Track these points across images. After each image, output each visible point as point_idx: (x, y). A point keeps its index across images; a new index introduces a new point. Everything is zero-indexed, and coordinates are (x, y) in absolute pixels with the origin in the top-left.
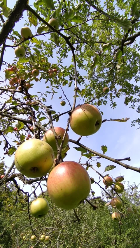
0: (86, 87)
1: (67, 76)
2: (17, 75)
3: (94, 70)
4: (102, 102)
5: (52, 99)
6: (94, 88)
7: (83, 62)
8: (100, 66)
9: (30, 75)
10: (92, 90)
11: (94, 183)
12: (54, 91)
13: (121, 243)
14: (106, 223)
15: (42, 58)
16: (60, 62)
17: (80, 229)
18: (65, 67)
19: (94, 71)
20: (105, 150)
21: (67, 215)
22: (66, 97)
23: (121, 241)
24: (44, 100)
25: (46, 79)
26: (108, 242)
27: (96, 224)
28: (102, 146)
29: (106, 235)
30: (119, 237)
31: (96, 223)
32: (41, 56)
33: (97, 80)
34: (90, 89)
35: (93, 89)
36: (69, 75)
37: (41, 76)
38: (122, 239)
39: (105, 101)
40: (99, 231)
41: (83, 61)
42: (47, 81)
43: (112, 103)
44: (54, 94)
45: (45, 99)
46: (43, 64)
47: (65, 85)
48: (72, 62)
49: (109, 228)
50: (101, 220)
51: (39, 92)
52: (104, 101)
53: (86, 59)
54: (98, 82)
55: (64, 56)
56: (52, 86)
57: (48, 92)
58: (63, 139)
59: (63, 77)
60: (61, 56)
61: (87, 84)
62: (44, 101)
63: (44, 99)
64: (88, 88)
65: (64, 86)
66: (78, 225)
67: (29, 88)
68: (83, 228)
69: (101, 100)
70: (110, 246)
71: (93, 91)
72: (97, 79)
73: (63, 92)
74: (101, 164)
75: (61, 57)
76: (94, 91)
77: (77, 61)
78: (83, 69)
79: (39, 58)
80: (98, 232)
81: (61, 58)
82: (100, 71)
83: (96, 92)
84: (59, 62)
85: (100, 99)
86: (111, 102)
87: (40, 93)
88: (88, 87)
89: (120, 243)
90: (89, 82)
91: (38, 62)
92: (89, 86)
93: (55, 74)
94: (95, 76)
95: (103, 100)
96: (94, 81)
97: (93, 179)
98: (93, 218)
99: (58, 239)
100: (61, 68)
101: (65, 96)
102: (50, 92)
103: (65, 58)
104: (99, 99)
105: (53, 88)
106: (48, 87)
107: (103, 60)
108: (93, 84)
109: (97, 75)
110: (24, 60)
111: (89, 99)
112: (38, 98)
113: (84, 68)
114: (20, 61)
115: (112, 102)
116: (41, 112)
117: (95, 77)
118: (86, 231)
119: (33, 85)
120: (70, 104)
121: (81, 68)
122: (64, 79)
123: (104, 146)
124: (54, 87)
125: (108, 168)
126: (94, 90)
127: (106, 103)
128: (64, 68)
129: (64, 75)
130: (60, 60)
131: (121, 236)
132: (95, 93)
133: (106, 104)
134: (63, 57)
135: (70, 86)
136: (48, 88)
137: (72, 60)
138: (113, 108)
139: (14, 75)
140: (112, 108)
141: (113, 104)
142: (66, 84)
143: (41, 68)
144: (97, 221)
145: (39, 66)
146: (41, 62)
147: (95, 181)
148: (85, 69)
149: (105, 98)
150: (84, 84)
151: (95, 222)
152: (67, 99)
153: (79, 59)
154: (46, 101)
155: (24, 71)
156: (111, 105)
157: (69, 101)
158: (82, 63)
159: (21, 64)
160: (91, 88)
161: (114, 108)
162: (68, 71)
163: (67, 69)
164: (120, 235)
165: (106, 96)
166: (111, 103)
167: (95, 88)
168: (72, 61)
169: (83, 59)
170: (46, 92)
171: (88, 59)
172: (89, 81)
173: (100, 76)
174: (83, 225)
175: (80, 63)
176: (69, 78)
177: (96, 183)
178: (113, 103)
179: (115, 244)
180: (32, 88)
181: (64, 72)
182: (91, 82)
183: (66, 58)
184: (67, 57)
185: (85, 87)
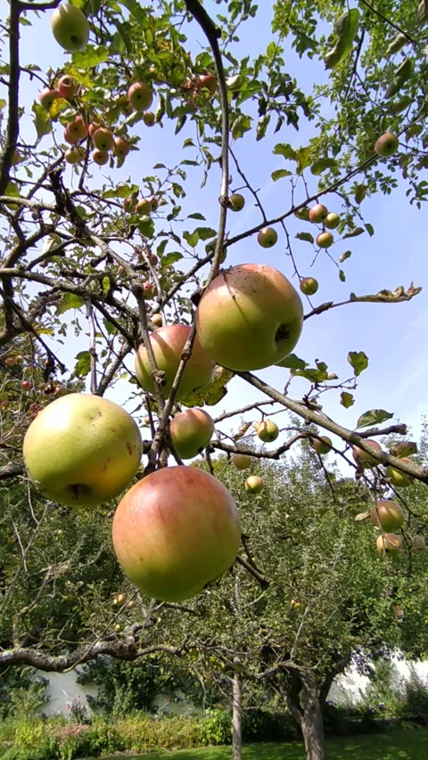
0: (323, 130)
1: (250, 99)
2: (82, 111)
3: (354, 58)
4: (378, 183)
5: (203, 185)
6: (352, 132)
7: (313, 29)
8: (380, 37)
9: (123, 106)
10: (343, 139)
11: (332, 451)
12: (209, 156)
13: (410, 597)
14: (370, 547)
15: (158, 36)
16: (231, 36)
17: (295, 557)
18: (245, 61)
19: (355, 63)
20: (362, 363)
21: (262, 523)
22: (244, 179)
23: (410, 590)
24: (177, 191)
25: (177, 119)
26: (372, 591)
27: (339, 548)
28: (350, 354)
29: (369, 576)
30: (403, 581)
31: (343, 545)
32: (157, 25)
33: (364, 99)
34: (338, 137)
35: (347, 137)
36: (256, 95)
37: (159, 107)
38: (412, 587)
39: (387, 179)
40: (350, 564)
41: (314, 22)
42: (179, 124)
43: (414, 185)
44: (209, 168)
45: (180, 188)
46: (161, 60)
47: (242, 136)
48: (273, 32)
49: (378, 560)
50: (356, 537)
51: (159, 166)
52: (385, 179)
53: (328, 13)
54: (368, 107)
55: (243, 11)
56: (202, 138)
57: (188, 162)
58: (174, 385)
59: (237, 104)
60: (233, 11)
61: (328, 119)
62: (178, 196)
63: (177, 188)
64: (330, 133)
65: (239, 139)
66: (290, 547)
67: (127, 153)
68: (305, 557)
69: (374, 176)
70: (378, 600)
71: (348, 144)
72: (364, 93)
73: (236, 161)
74: (354, 398)
75: (231, 14)
76: (353, 143)
77: (291, 26)
78: (316, 57)
79: (146, 37)
80: (345, 567)
81: (234, 18)
82: (379, 61)
83: (358, 144)
84: (228, 38)
85: (371, 172)
86: (411, 182)
87: (164, 166)
88: (329, 129)
89: (406, 595)
90: (336, 108)
91: (145, 54)
92: (332, 126)
93: (207, 95)
94: (358, 82)
95: (382, 175)
96: (352, 104)
97: (328, 442)
98: (335, 533)
99: (237, 578)
100: (230, 68)
101: (243, 175)
102: (194, 163)
103: (244, 19)
104: (369, 173)
105: (207, 144)
106: (189, 143)
107: (394, 9)
108: (349, 117)
109: (366, 79)
110: (91, 56)
111: (332, 175)
112: (160, 185)
113: (318, 53)
114: (78, 64)
115: (413, 180)
116: (172, 233)
117: (358, 88)
118: (311, 565)
119: (139, 142)
120: (259, 205)
121: (306, 52)
122: (238, 110)
123: (355, 353)
124: (210, 140)
125: (367, 418)
126: (350, 141)
127: (390, 186)
128: (240, 64)
129: (240, 97)
130: (229, 27)
131: (411, 579)
132: (355, 152)
133: (393, 189)
134: (240, 15)
135: (260, 135)
136: (190, 147)
137: (273, 22)
138: (415, 202)
139: (68, 111)
140: (411, 203)
141: (416, 189)
142: (245, 134)
143: (158, 77)
144: (346, 542)
145: (152, 69)
146: (157, 50)
147: (334, 446)
148: (320, 59)
149: (389, 167)
150: (317, 120)
151: (340, 544)
152: (248, 186)
153: (300, 17)
154: (184, 195)
155: (101, 94)
156: (408, 193)
157: (254, 193)
158: (310, 34)
159: (81, 74)
160: (340, 134)
161: (419, 205)
162: (251, 78)
163: (251, 70)
164: (409, 576)
165: (391, 161)
166: (411, 187)
167: (355, 134)
168: (272, 27)
169: (315, 16)
170: (182, 163)
171: (333, 14)
172: (335, 103)
173: (377, 80)
174: (305, 549)
175: (304, 35)
176: (258, 107)
177: (337, 451)
178: (417, 184)
179: (393, 596)
180: (137, 149)
181: (237, 84)
182: (339, 110)
183: (250, 17)
184: (253, 15)
185: (319, 130)
